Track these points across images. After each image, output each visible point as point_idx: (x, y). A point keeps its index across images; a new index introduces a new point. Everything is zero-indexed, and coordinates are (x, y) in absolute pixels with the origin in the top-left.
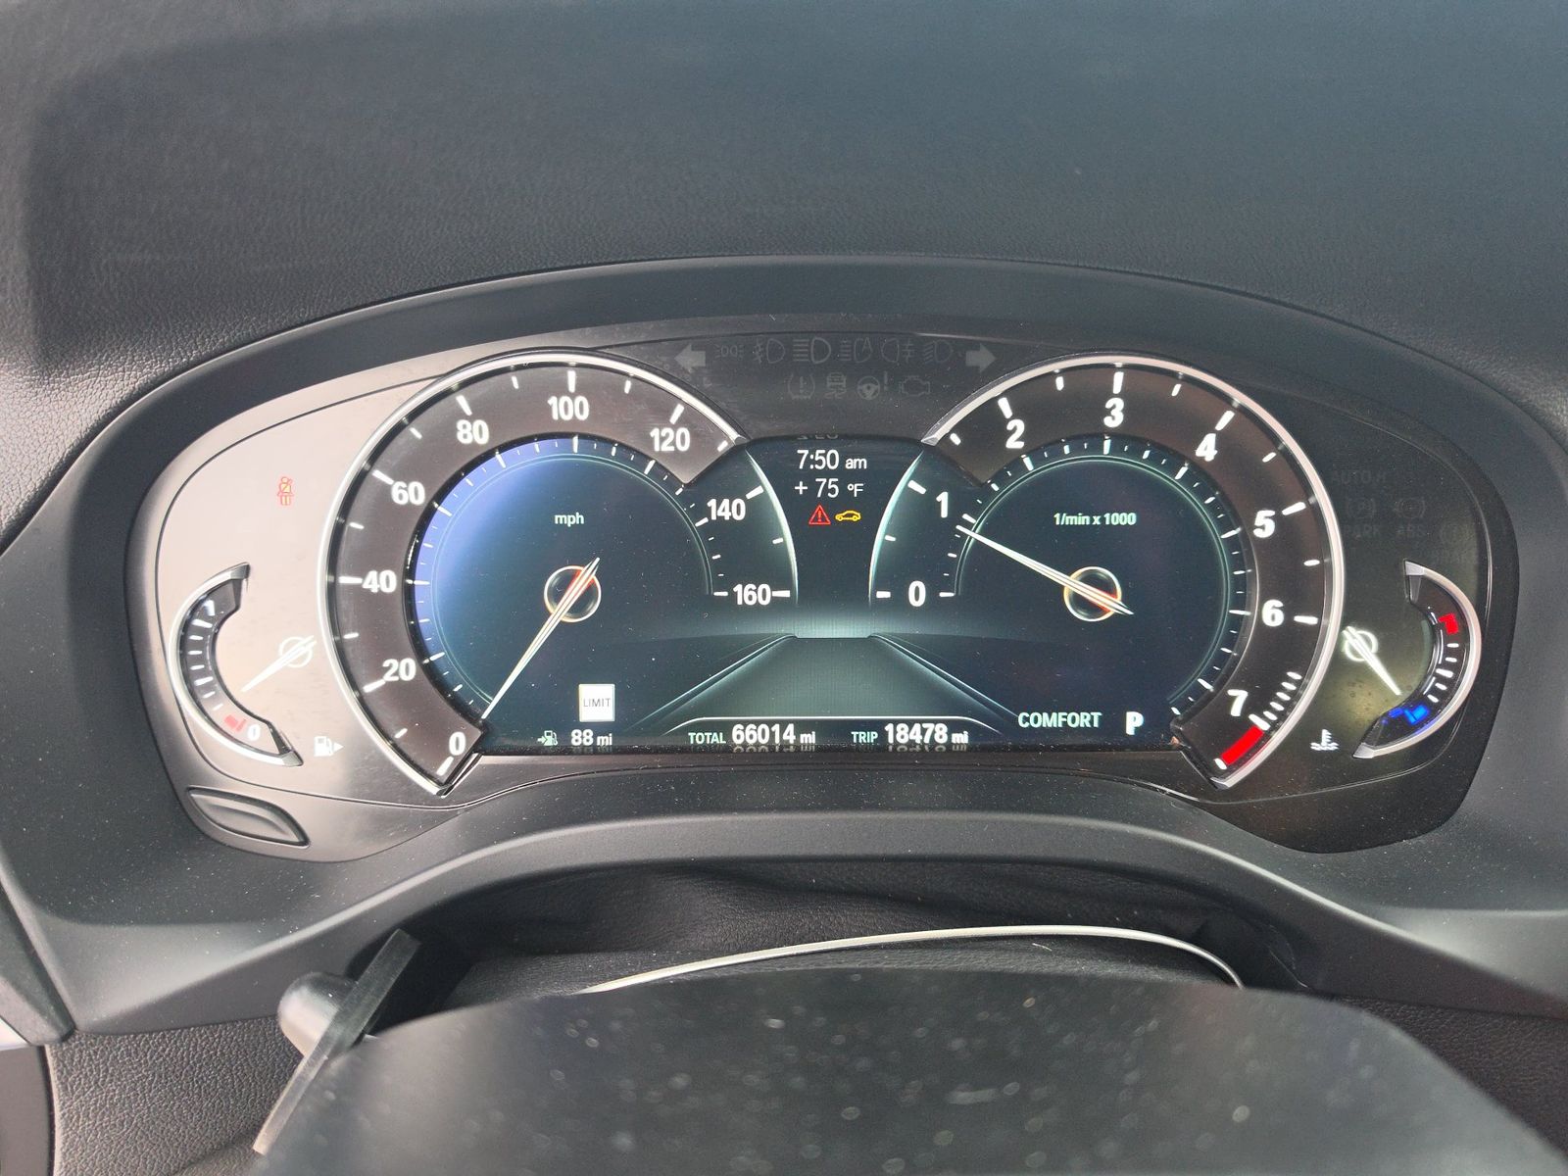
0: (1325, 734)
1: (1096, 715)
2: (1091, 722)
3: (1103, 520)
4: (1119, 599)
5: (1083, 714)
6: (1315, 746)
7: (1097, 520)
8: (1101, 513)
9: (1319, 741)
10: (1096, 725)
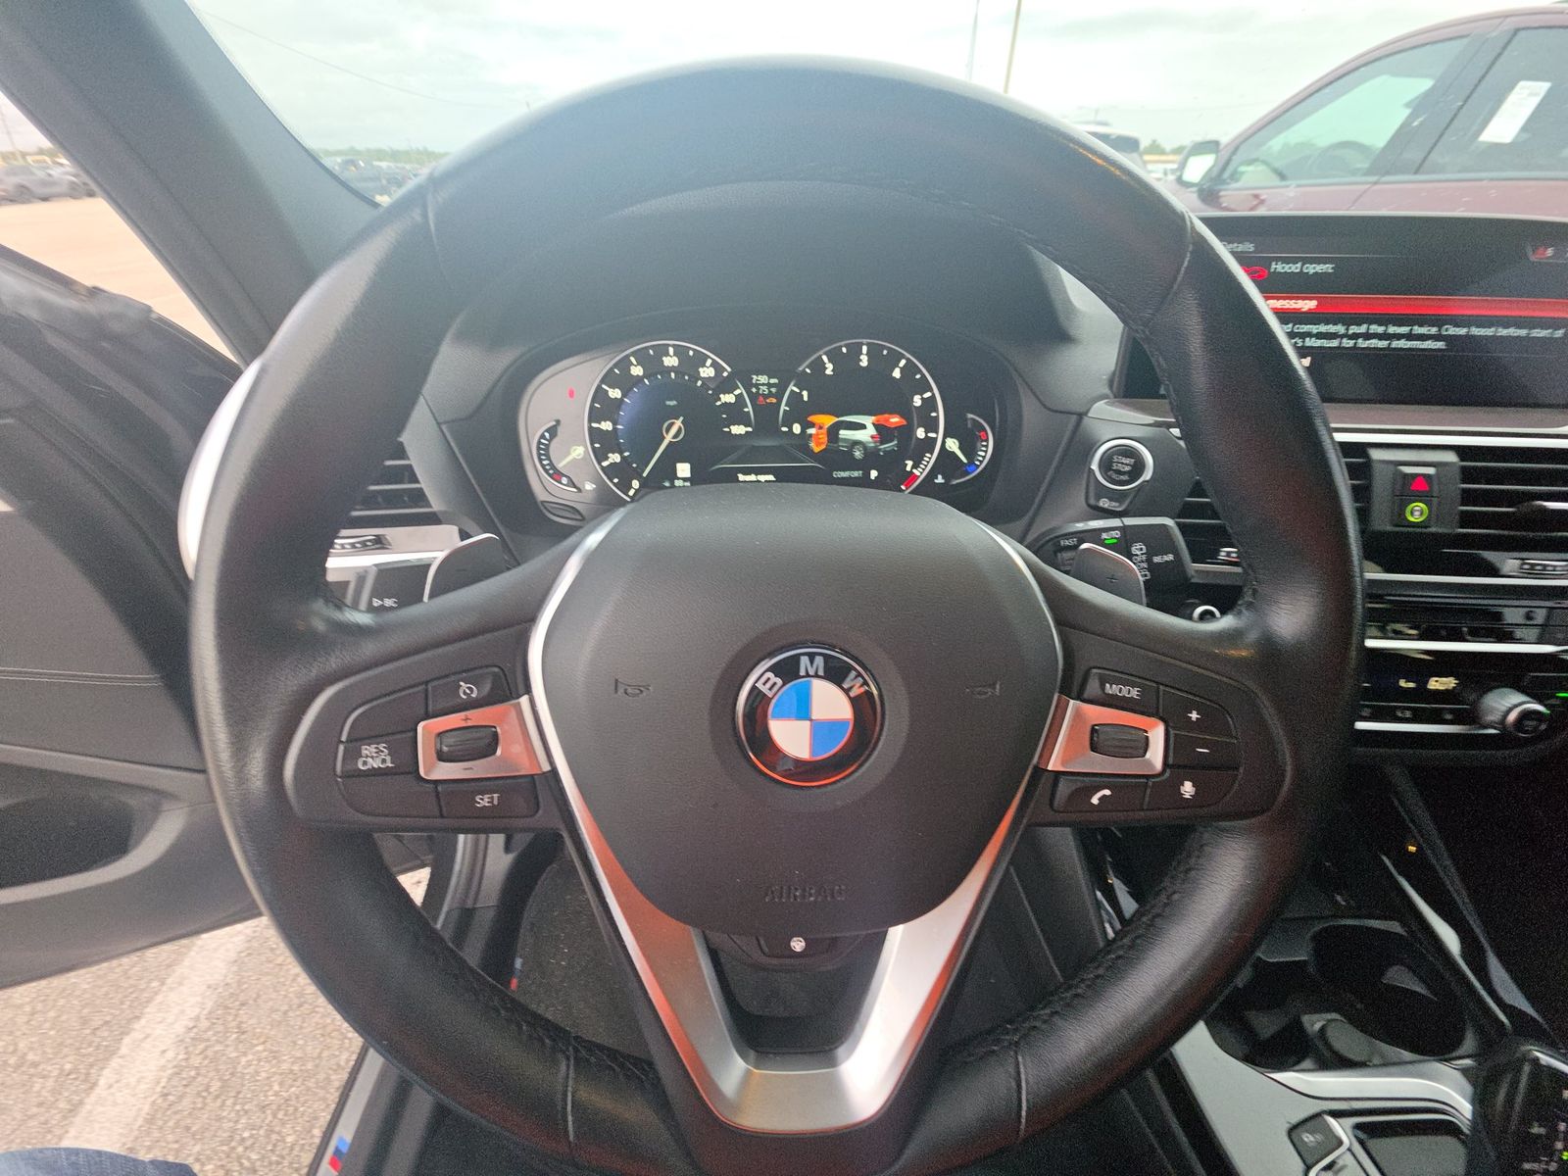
0: (940, 477)
2: (859, 474)
5: (855, 472)
6: (936, 481)
9: (937, 478)
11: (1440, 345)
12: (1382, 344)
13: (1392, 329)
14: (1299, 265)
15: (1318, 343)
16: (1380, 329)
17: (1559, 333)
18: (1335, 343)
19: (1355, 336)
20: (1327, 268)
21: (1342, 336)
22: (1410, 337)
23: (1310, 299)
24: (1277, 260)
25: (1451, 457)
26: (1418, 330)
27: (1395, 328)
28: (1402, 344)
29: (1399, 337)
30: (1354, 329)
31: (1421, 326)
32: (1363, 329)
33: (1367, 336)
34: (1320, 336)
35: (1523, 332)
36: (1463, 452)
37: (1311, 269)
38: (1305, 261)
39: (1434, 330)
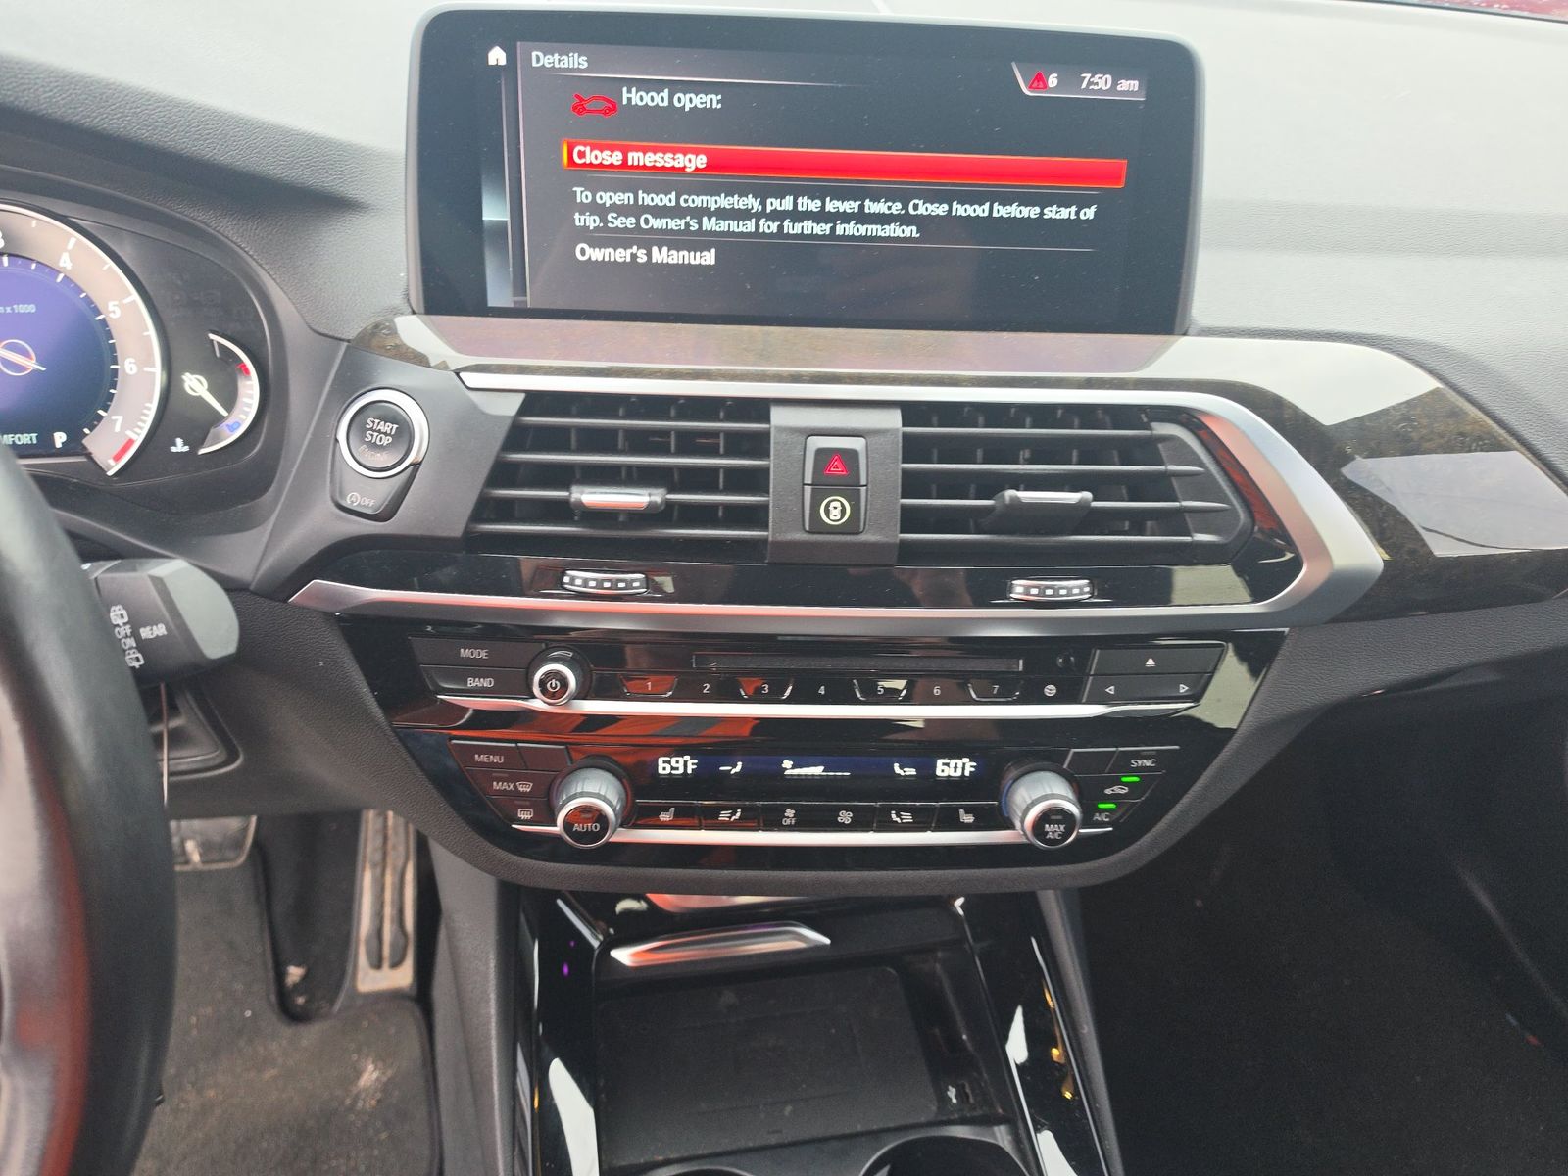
0: (179, 441)
1: (34, 435)
2: (31, 439)
3: (12, 309)
4: (34, 361)
5: (25, 435)
6: (174, 449)
7: (8, 309)
8: (11, 305)
9: (175, 445)
10: (35, 442)
11: (910, 231)
12: (821, 229)
13: (832, 206)
14: (666, 94)
15: (724, 226)
16: (814, 205)
17: (1089, 213)
18: (749, 226)
19: (778, 216)
20: (712, 101)
21: (758, 216)
22: (862, 217)
23: (697, 152)
24: (630, 83)
25: (893, 420)
26: (872, 207)
27: (838, 203)
28: (850, 229)
29: (846, 217)
30: (774, 204)
31: (876, 199)
32: (787, 203)
33: (797, 216)
34: (722, 214)
35: (1033, 212)
36: (912, 412)
37: (687, 101)
38: (675, 87)
39: (896, 208)
